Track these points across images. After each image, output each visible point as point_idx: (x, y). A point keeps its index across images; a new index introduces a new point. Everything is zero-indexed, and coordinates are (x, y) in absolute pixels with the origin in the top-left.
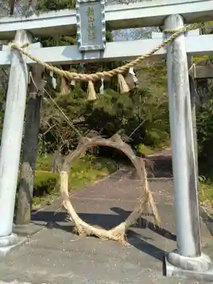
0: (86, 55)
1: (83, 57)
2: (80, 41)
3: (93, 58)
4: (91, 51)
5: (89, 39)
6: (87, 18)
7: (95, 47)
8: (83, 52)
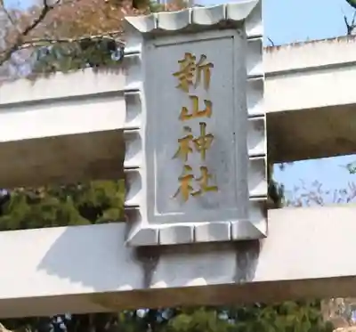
0: (162, 266)
1: (148, 279)
2: (136, 199)
3: (200, 282)
4: (188, 249)
5: (183, 194)
6: (175, 100)
7: (212, 229)
8: (148, 254)
